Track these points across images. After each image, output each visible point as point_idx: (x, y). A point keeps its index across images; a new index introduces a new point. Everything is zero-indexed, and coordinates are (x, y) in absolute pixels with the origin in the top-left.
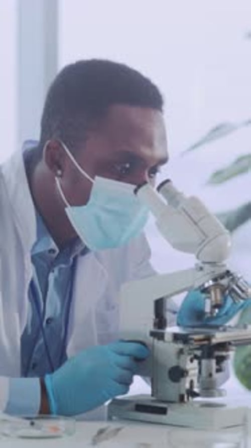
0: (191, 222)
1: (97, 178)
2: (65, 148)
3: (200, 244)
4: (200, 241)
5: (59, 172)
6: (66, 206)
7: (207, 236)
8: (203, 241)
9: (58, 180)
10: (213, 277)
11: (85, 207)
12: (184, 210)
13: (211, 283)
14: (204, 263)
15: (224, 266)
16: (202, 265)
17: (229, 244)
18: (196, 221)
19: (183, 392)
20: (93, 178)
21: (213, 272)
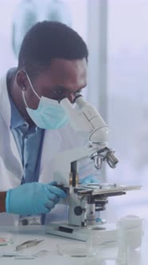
0: (87, 120)
1: (42, 97)
2: (28, 76)
3: (91, 132)
4: (90, 131)
5: (24, 88)
6: (26, 107)
7: (94, 128)
8: (92, 130)
9: (23, 92)
10: (97, 151)
11: (36, 111)
12: (84, 113)
13: (96, 154)
14: (94, 143)
15: (105, 145)
16: (92, 144)
17: (107, 132)
18: (89, 119)
19: (83, 221)
20: (41, 97)
21: (97, 148)
